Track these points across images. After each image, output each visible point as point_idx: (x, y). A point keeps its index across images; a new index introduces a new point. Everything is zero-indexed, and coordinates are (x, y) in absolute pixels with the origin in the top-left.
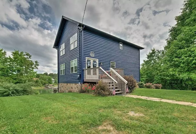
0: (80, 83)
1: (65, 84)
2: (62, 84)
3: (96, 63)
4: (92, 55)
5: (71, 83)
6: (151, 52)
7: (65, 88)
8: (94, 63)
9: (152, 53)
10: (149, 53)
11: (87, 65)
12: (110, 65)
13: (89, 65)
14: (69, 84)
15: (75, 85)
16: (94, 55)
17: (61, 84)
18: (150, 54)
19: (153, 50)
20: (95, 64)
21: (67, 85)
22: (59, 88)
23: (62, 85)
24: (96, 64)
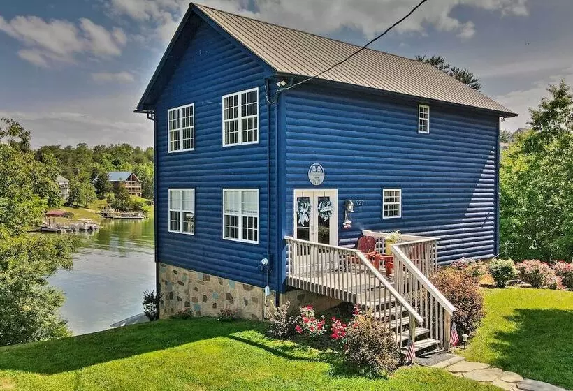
0: (271, 289)
1: (197, 275)
2: (177, 269)
3: (330, 205)
4: (317, 176)
5: (224, 277)
6: (551, 98)
7: (192, 292)
8: (323, 207)
9: (555, 105)
10: (541, 103)
11: (298, 218)
12: (381, 204)
13: (303, 218)
14: (214, 279)
15: (247, 289)
16: (322, 177)
17: (172, 268)
18: (546, 107)
19: (558, 88)
20: (325, 209)
21: (207, 279)
22: (162, 284)
23: (180, 277)
24: (328, 212)
